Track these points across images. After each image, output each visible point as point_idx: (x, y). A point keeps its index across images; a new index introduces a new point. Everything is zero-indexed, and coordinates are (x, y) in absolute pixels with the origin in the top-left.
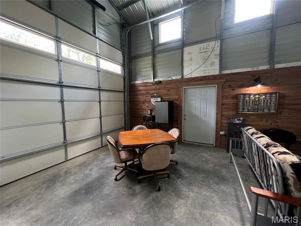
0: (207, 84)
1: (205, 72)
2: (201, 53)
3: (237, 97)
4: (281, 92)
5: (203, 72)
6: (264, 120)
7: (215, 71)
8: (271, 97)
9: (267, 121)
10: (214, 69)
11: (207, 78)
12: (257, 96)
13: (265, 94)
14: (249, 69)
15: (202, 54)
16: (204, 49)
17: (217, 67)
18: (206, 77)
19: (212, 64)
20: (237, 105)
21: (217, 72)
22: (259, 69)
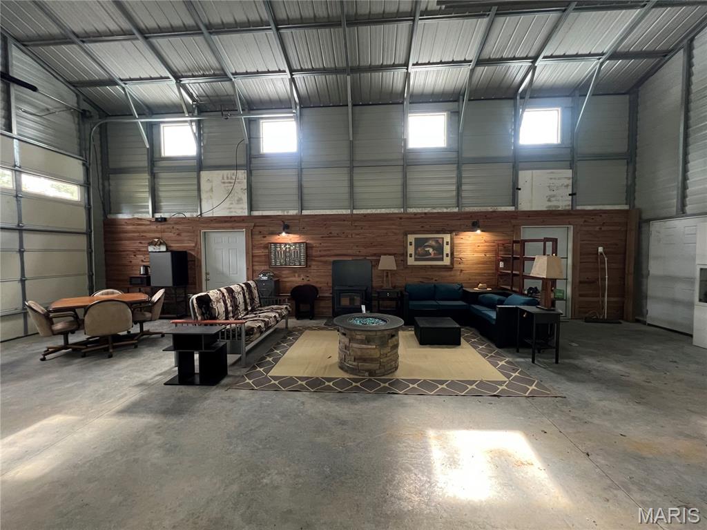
0: (233, 228)
1: (232, 210)
2: (224, 183)
3: (267, 246)
4: (308, 242)
5: (228, 211)
6: (296, 275)
7: (242, 210)
8: (300, 247)
9: (299, 276)
10: (242, 208)
11: (233, 219)
12: (288, 246)
13: (295, 244)
14: (280, 213)
15: (226, 185)
16: (228, 178)
17: (245, 206)
18: (231, 217)
19: (240, 200)
20: (268, 256)
21: (245, 213)
22: (289, 214)
